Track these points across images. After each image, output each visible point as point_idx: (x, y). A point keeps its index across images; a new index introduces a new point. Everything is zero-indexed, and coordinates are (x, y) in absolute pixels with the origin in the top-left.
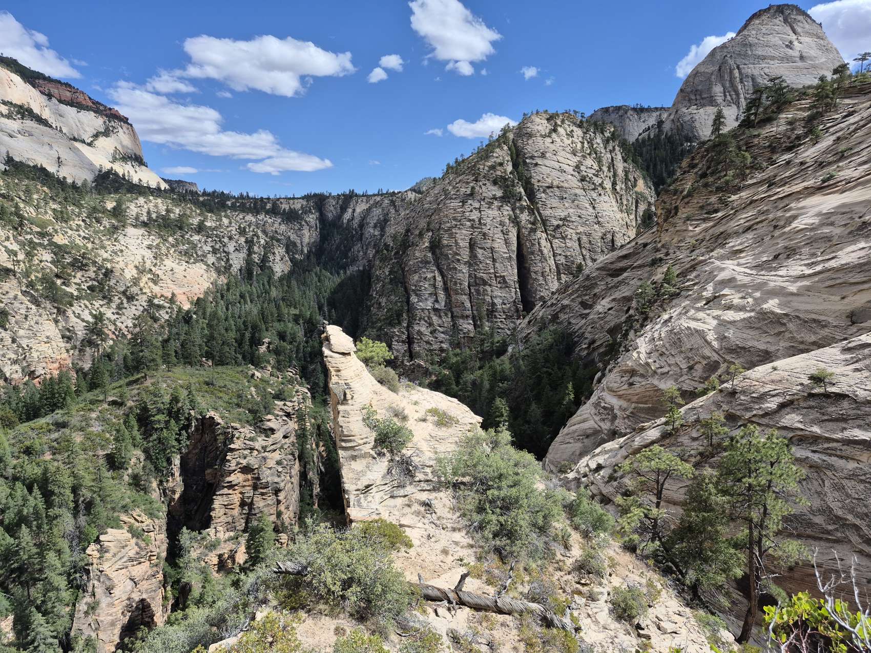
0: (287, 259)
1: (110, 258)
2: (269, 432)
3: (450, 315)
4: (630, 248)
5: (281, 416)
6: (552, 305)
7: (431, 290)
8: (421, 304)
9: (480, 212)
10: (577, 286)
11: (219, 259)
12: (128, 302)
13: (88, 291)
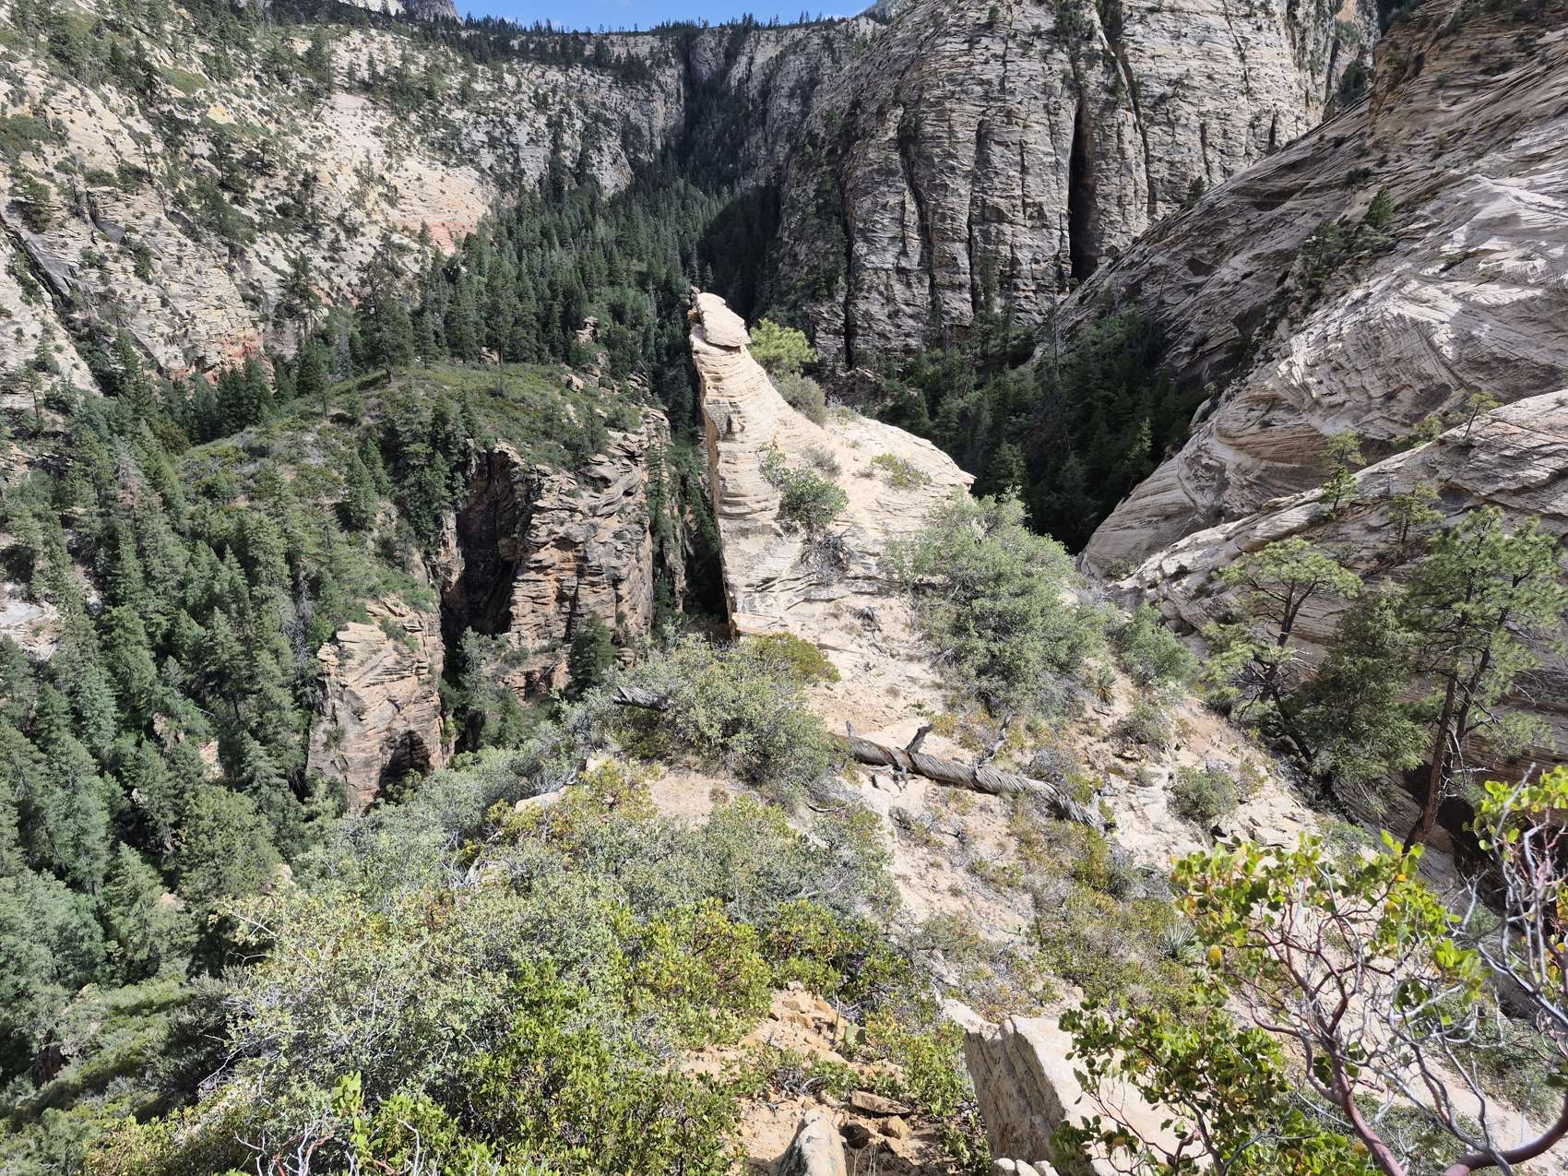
0: (625, 160)
1: (310, 152)
2: (600, 484)
3: (927, 283)
4: (1305, 148)
5: (620, 458)
6: (1132, 264)
7: (894, 230)
8: (873, 258)
9: (1004, 64)
10: (1186, 227)
11: (501, 159)
12: (348, 238)
13: (279, 216)
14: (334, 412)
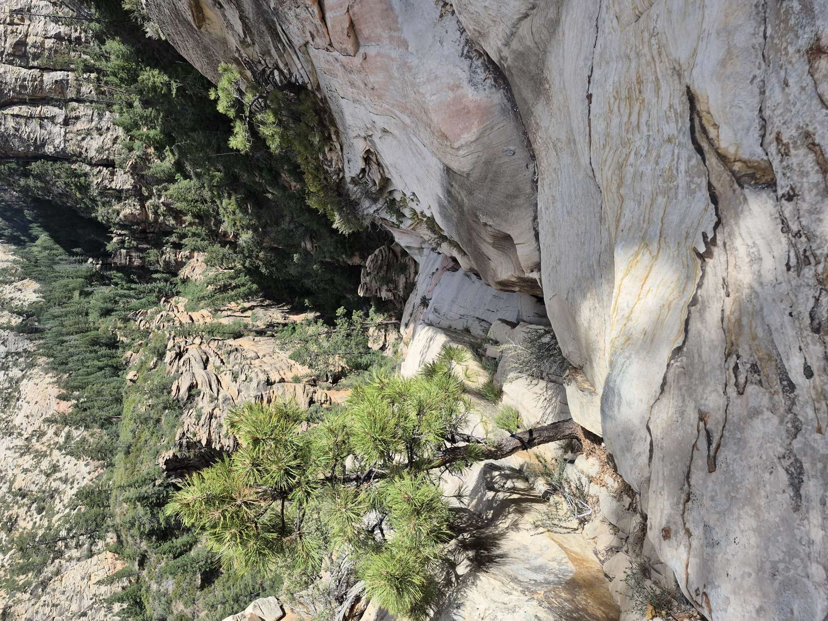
0: (19, 283)
1: (8, 484)
3: (75, 104)
5: (178, 367)
11: (15, 364)
12: (59, 471)
13: (44, 513)
14: (137, 567)
